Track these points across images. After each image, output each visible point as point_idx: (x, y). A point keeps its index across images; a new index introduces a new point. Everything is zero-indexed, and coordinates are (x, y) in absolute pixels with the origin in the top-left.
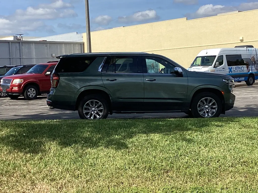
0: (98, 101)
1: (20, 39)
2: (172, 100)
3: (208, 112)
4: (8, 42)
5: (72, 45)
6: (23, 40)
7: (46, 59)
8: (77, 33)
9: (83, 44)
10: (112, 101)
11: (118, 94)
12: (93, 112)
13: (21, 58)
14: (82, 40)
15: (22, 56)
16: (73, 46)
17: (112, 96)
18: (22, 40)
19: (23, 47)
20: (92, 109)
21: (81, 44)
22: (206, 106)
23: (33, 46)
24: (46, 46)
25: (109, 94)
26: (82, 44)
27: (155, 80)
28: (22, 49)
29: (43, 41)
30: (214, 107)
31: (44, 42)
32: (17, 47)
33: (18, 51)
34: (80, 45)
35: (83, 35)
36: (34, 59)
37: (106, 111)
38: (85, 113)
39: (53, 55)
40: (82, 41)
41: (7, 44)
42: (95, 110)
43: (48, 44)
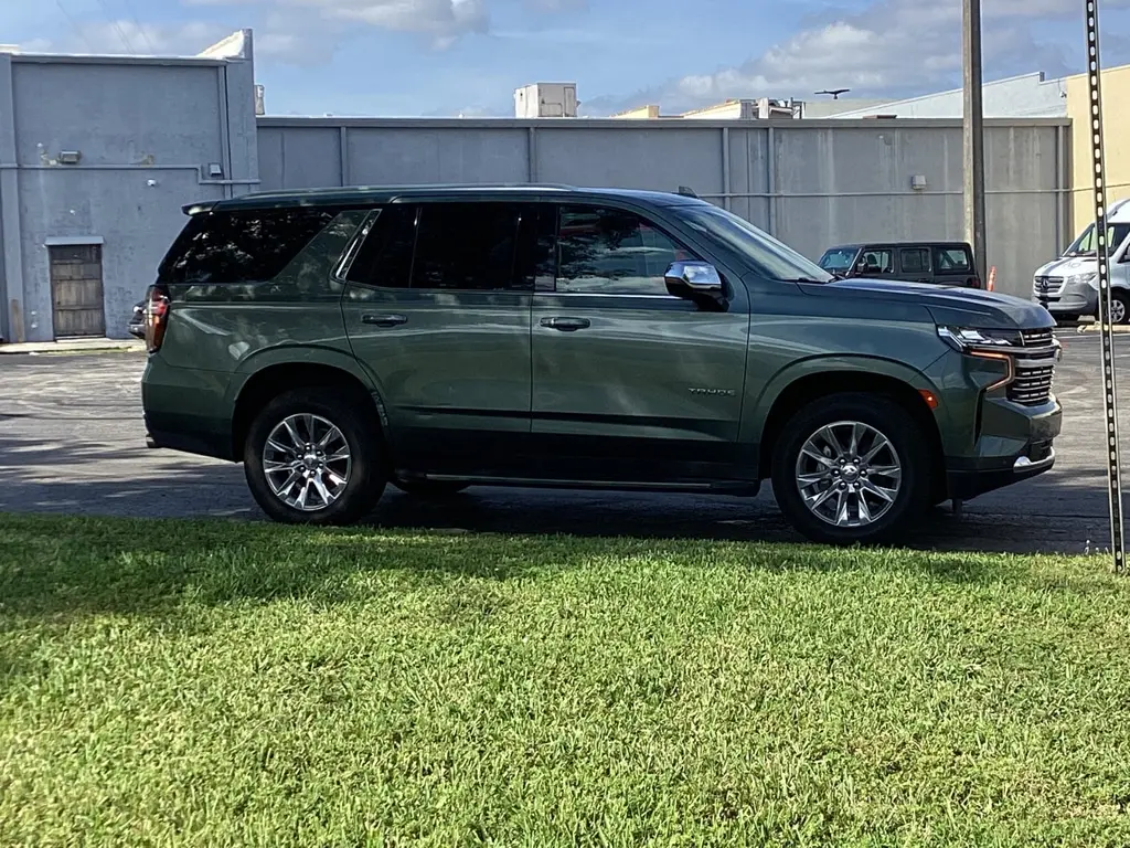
0: (326, 422)
1: (788, 114)
2: (670, 430)
3: (852, 500)
4: (717, 128)
5: (1012, 131)
6: (803, 117)
7: (885, 198)
8: (1042, 79)
9: (1068, 128)
10: (385, 422)
11: (414, 391)
12: (306, 474)
13: (769, 197)
14: (1064, 107)
15: (777, 188)
16: (1016, 137)
17: (384, 396)
18: (796, 116)
19: (781, 150)
20: (302, 458)
21: (1057, 128)
22: (844, 464)
23: (827, 144)
24: (889, 142)
25: (372, 391)
26: (1061, 129)
27: (586, 324)
28: (776, 157)
29: (879, 117)
30: (885, 473)
31: (886, 125)
32: (754, 149)
33: (760, 167)
34: (1053, 132)
35: (1065, 86)
36: (831, 200)
37: (359, 471)
38: (270, 474)
39: (917, 182)
40: (1062, 115)
41: (713, 137)
42: (316, 463)
43: (897, 134)
